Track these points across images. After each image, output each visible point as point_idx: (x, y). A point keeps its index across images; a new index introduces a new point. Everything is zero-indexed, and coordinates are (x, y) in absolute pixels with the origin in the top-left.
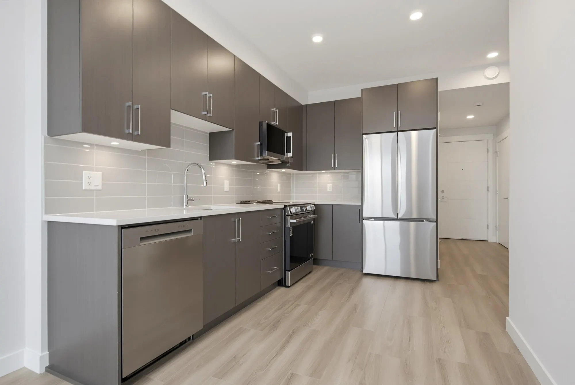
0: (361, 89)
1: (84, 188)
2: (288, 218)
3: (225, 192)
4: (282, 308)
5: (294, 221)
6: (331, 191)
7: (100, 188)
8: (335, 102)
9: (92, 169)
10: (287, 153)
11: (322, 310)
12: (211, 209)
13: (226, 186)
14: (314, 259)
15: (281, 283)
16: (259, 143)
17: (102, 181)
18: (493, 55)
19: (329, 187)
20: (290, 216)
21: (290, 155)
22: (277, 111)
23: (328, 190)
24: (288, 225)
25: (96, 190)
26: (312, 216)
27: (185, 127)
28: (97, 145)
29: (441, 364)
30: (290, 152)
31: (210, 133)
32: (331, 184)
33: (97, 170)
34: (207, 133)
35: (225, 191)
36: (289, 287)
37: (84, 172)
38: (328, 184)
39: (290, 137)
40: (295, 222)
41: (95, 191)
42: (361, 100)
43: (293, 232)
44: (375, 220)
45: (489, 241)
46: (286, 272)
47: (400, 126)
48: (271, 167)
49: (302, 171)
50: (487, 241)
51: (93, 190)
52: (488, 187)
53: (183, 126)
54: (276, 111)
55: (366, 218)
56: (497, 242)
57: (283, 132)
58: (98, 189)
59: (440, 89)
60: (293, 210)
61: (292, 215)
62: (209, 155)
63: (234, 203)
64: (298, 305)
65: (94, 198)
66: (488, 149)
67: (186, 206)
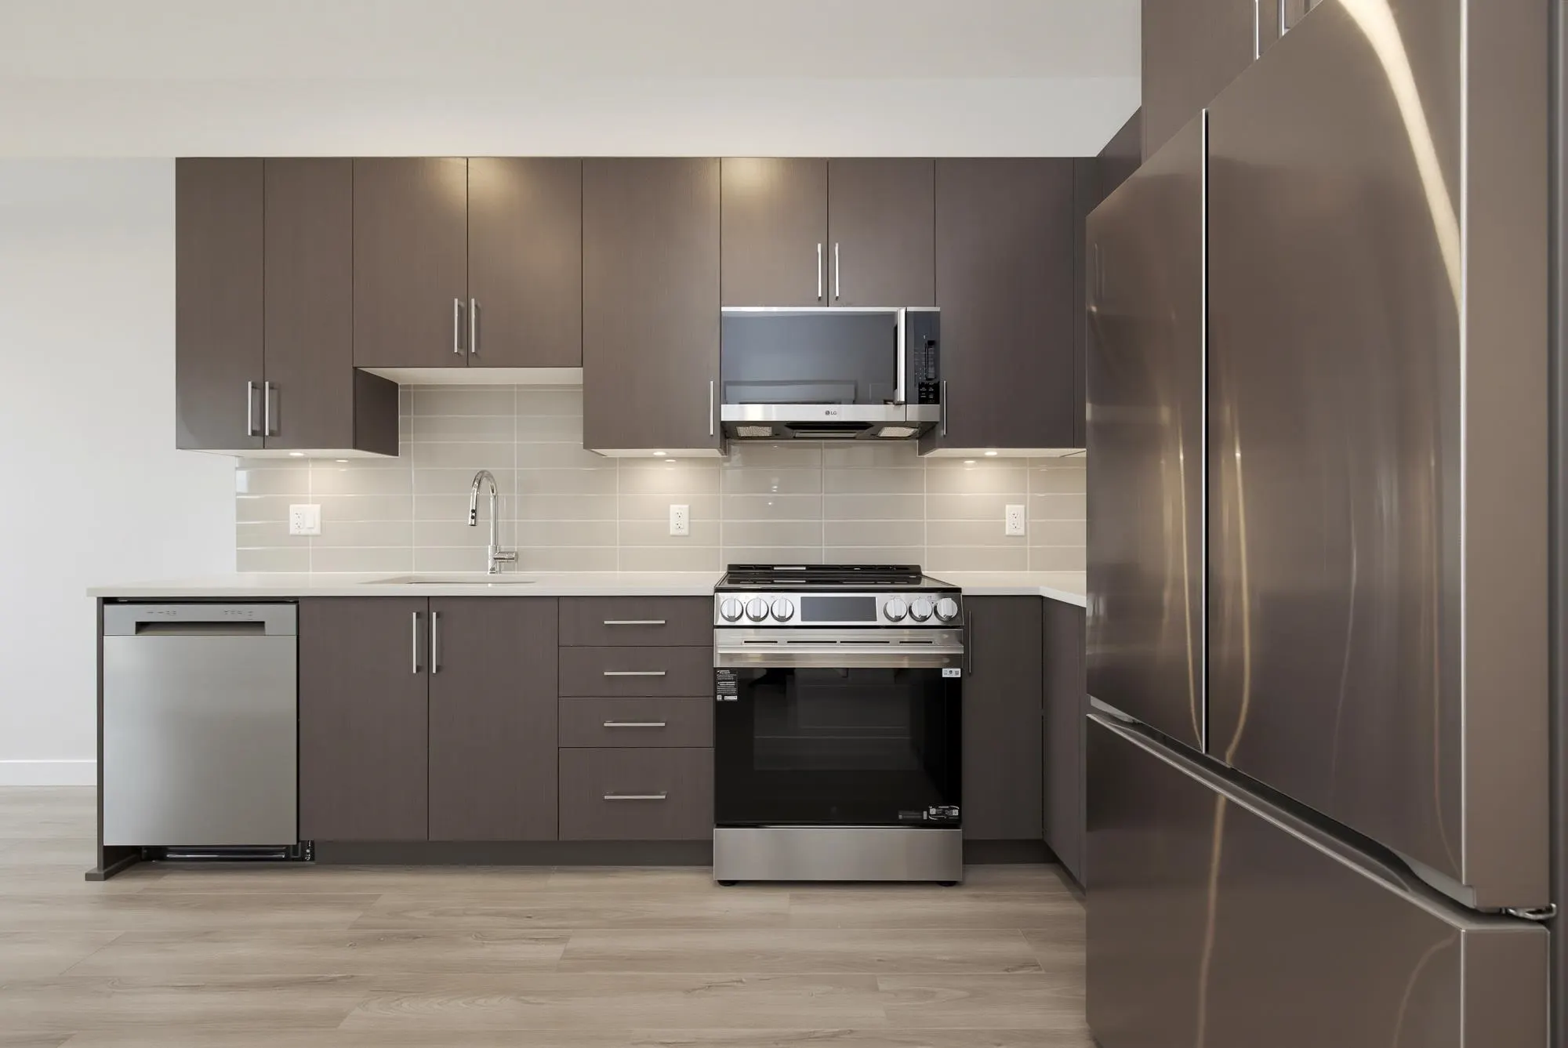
1: (295, 532)
7: (317, 532)
9: (305, 501)
13: (678, 518)
17: (321, 520)
25: (312, 536)
33: (314, 503)
37: (291, 506)
41: (307, 538)
58: (314, 534)
65: (309, 549)
67: (491, 570)
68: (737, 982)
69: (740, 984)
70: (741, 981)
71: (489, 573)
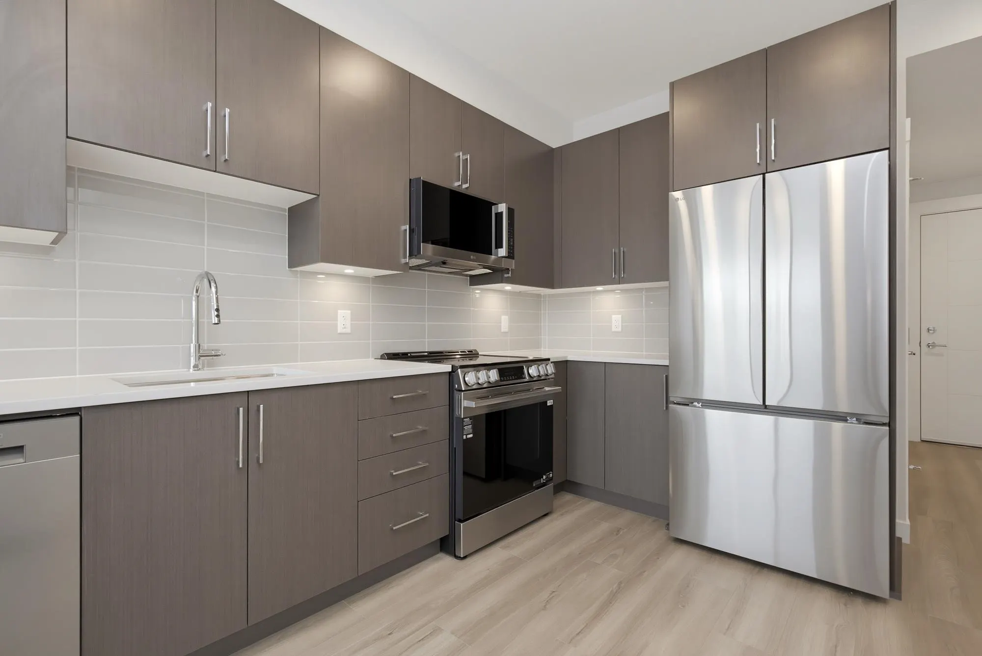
2: (458, 397)
3: (340, 334)
4: (390, 636)
5: (473, 404)
6: (619, 330)
10: (496, 248)
12: (272, 375)
13: (344, 320)
15: (447, 546)
16: (407, 227)
19: (616, 322)
20: (464, 391)
21: (502, 252)
22: (467, 159)
23: (613, 329)
24: (460, 412)
26: (547, 389)
27: (210, 195)
30: (502, 247)
31: (289, 209)
32: (620, 316)
34: (284, 210)
35: (339, 332)
36: (460, 557)
38: (613, 316)
39: (502, 213)
40: (474, 406)
43: (473, 428)
46: (456, 522)
48: (476, 280)
49: (553, 288)
53: (203, 193)
54: (464, 159)
55: (678, 399)
57: (489, 205)
60: (470, 378)
61: (469, 388)
62: (287, 257)
64: (437, 631)
67: (194, 367)
68: (551, 594)
69: (553, 594)
70: (554, 592)
71: (191, 370)
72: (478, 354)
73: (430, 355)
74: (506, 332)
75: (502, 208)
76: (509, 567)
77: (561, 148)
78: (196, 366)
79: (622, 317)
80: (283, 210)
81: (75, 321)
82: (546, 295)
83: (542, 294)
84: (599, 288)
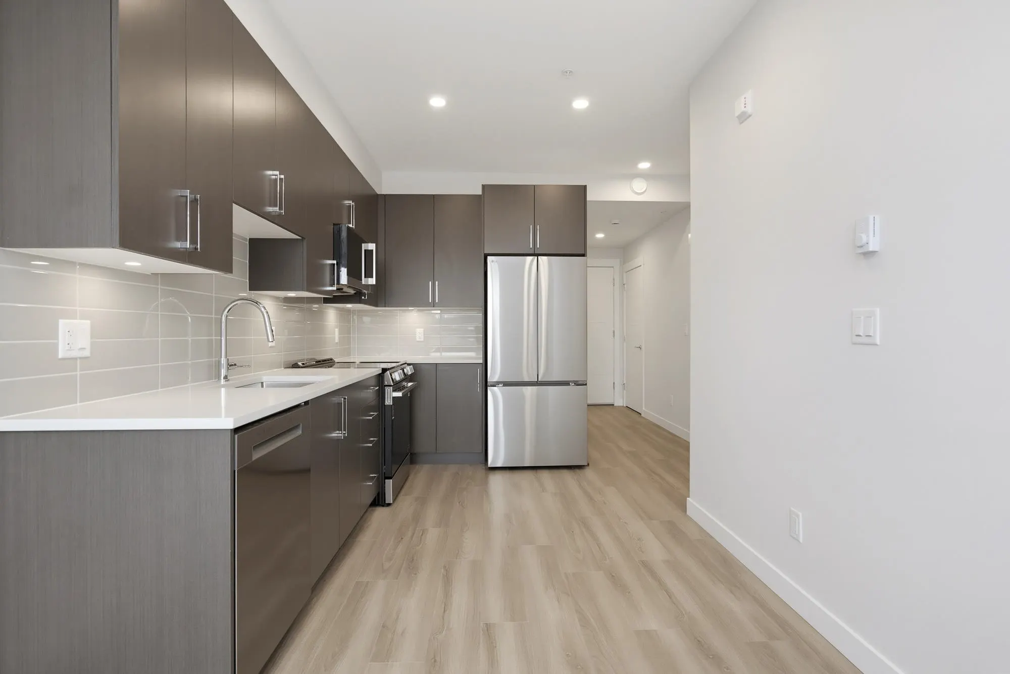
0: (482, 185)
1: (61, 355)
2: (387, 389)
3: (270, 347)
4: (401, 538)
5: (399, 394)
6: (422, 340)
7: (87, 353)
8: (434, 196)
9: (71, 315)
10: (365, 277)
11: (465, 530)
14: (411, 454)
15: (379, 501)
16: (335, 262)
17: (91, 338)
18: (644, 165)
19: (419, 334)
20: (391, 386)
21: (372, 281)
23: (418, 339)
24: (389, 402)
25: (80, 358)
26: (410, 384)
28: (81, 264)
29: (647, 566)
30: (372, 277)
31: (250, 239)
32: (422, 328)
33: (83, 317)
36: (389, 505)
37: (60, 320)
38: (417, 329)
39: (372, 251)
40: (401, 396)
41: (78, 361)
42: (483, 198)
43: (394, 412)
44: (503, 386)
45: (615, 405)
46: (386, 480)
47: (538, 247)
49: (378, 307)
50: (613, 405)
51: (76, 359)
52: (614, 332)
54: (353, 206)
55: (492, 383)
56: (625, 406)
58: (83, 356)
59: (588, 199)
60: (397, 376)
61: (394, 383)
62: (248, 281)
63: (281, 368)
65: (77, 374)
66: (614, 279)
67: (224, 378)
71: (222, 381)
72: (334, 362)
73: (318, 363)
74: (337, 343)
75: (372, 246)
76: (422, 501)
77: (385, 196)
78: (226, 377)
79: (424, 330)
80: (245, 239)
81: (158, 340)
82: (355, 310)
83: (352, 309)
84: (410, 308)
